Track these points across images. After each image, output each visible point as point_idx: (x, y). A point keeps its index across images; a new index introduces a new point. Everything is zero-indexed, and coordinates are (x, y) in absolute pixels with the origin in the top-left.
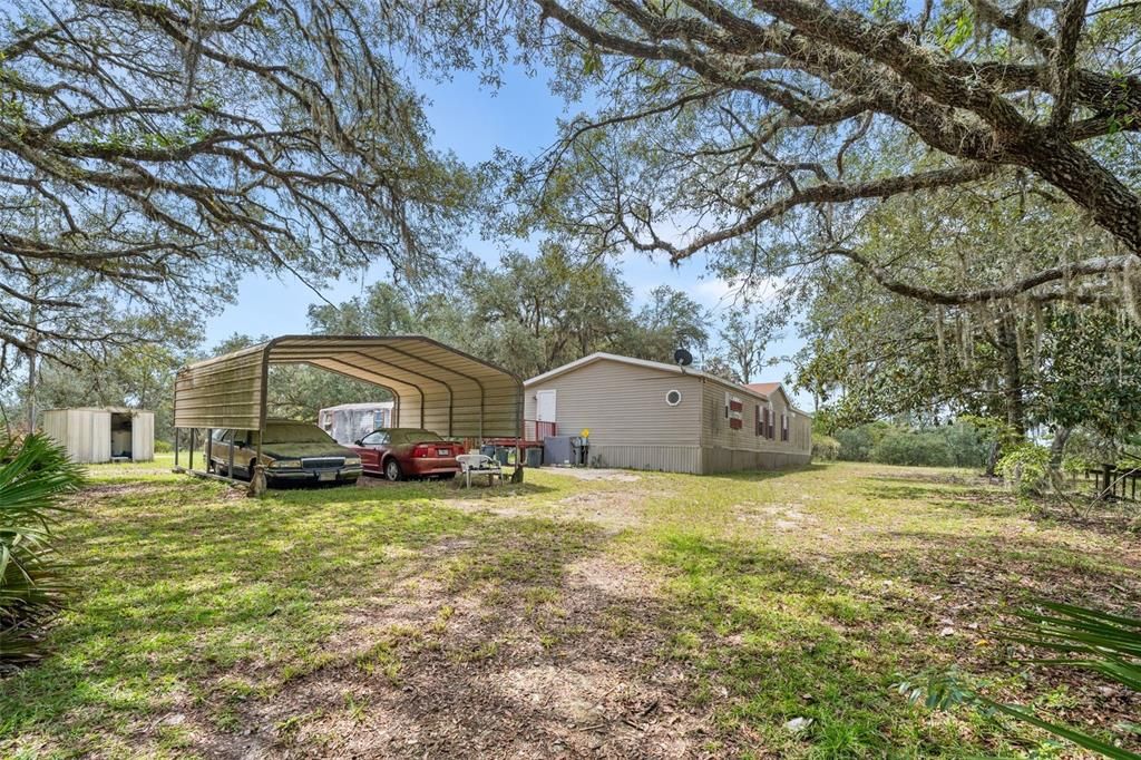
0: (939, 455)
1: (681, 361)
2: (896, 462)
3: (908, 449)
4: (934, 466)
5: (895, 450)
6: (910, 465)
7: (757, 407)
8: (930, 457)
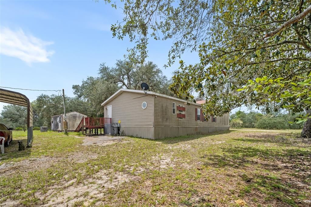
0: (282, 125)
1: (144, 88)
2: (264, 128)
3: (269, 123)
4: (280, 129)
5: (264, 124)
6: (270, 129)
7: (196, 109)
8: (278, 126)
